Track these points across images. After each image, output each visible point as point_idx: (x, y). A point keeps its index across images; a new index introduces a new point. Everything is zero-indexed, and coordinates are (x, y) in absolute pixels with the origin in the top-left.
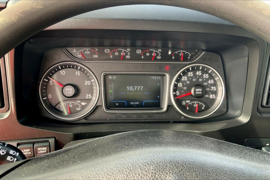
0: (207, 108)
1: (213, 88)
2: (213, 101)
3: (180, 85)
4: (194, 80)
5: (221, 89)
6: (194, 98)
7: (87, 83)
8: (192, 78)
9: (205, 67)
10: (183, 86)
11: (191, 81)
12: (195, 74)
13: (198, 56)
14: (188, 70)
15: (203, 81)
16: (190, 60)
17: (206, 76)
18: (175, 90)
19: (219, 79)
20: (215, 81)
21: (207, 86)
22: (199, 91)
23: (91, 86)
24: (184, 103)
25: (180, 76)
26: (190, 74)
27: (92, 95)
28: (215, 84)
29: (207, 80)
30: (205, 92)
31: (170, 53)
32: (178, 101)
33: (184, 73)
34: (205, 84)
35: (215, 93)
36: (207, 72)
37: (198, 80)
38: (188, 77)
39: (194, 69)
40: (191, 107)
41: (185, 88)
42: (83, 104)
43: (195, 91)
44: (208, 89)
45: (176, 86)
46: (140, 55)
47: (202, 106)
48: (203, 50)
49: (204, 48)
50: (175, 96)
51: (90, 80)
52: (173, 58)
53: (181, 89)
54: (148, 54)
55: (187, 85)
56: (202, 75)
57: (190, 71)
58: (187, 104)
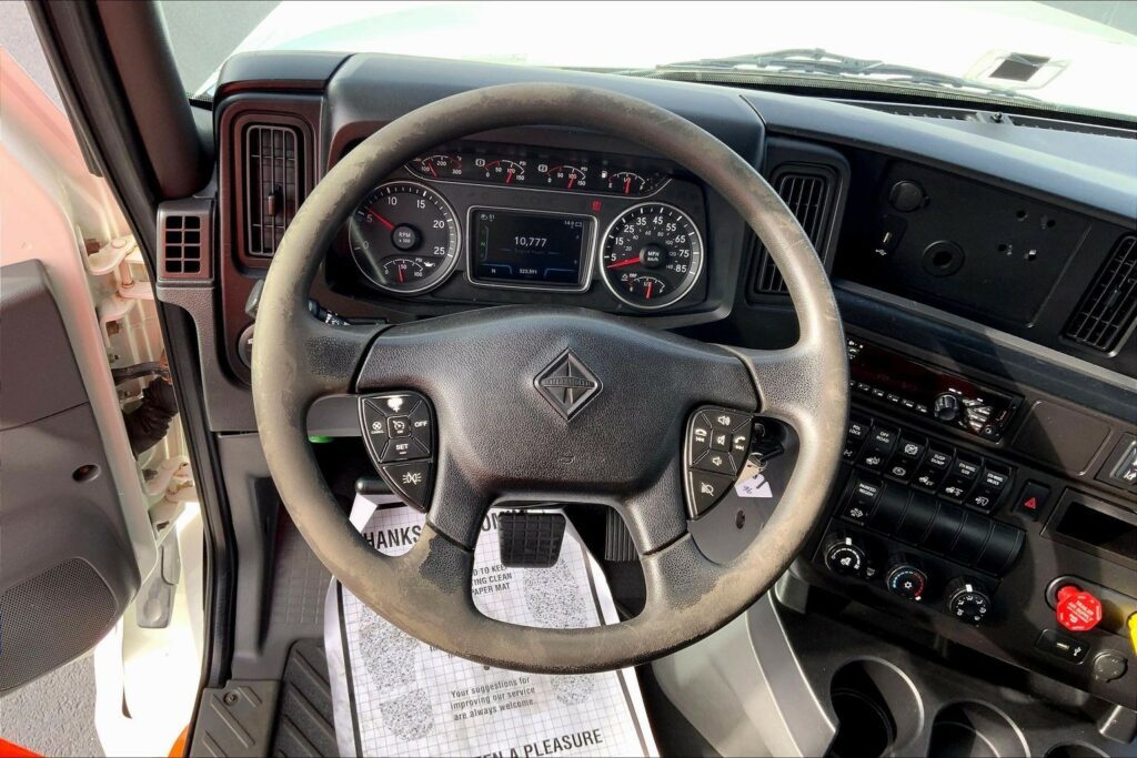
0: (669, 290)
1: (684, 252)
2: (682, 276)
3: (620, 241)
4: (648, 233)
5: (698, 255)
6: (645, 270)
7: (439, 224)
8: (644, 229)
9: (671, 210)
10: (626, 244)
11: (642, 235)
12: (650, 221)
13: (660, 186)
14: (636, 212)
15: (665, 238)
16: (643, 193)
17: (672, 227)
18: (608, 251)
19: (696, 233)
20: (687, 238)
21: (671, 248)
22: (654, 256)
23: (446, 231)
24: (625, 278)
25: (620, 225)
26: (642, 221)
27: (446, 250)
28: (687, 245)
29: (673, 235)
30: (666, 259)
31: (604, 175)
32: (614, 274)
33: (630, 219)
34: (669, 243)
35: (687, 262)
36: (672, 220)
37: (655, 233)
38: (636, 228)
39: (649, 213)
40: (639, 287)
41: (629, 249)
42: (428, 265)
43: (646, 256)
44: (674, 254)
45: (610, 242)
46: (545, 176)
47: (659, 286)
48: (670, 176)
49: (671, 172)
50: (607, 262)
51: (444, 219)
52: (610, 185)
53: (620, 250)
54: (560, 175)
55: (633, 243)
56: (664, 225)
57: (641, 216)
58: (630, 279)
